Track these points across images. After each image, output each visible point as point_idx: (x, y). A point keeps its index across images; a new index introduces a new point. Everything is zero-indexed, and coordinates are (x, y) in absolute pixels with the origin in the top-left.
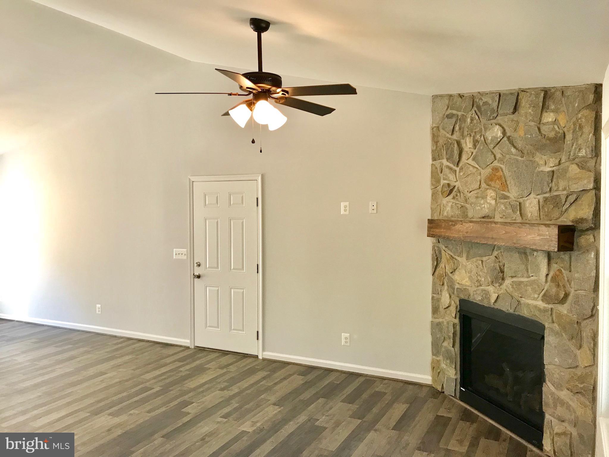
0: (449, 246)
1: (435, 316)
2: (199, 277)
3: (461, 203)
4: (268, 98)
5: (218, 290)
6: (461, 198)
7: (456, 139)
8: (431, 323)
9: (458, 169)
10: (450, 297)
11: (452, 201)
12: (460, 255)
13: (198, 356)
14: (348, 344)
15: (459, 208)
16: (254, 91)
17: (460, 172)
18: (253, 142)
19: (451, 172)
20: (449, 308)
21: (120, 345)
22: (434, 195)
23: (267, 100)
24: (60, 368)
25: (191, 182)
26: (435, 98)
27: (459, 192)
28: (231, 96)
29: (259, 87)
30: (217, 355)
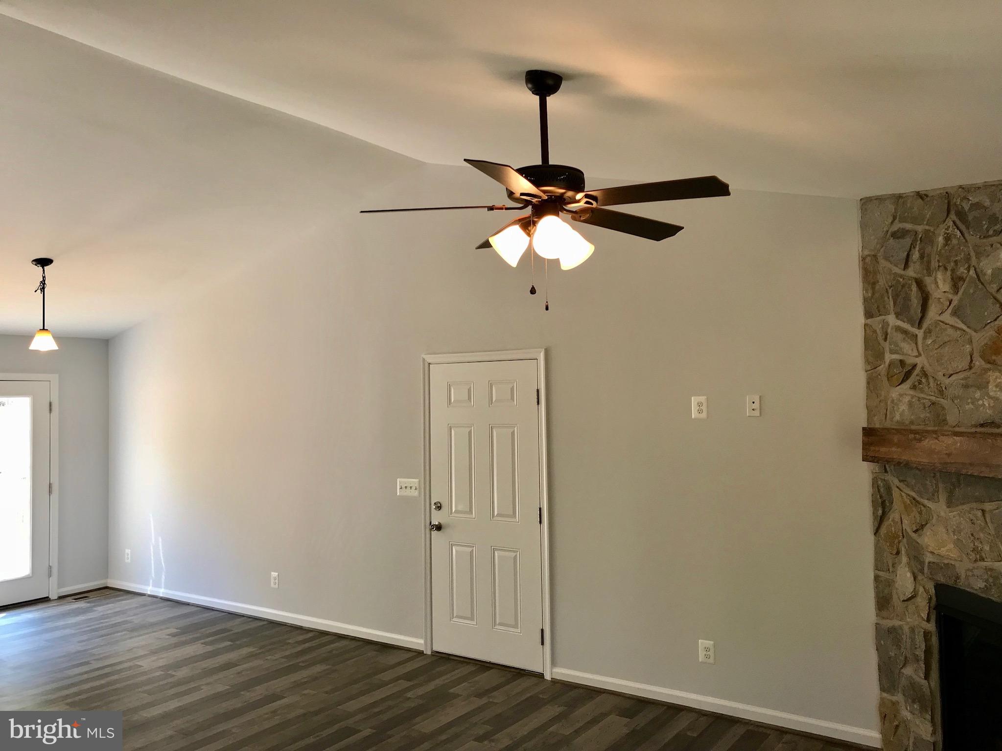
0: (909, 479)
1: (884, 613)
2: (439, 528)
3: (928, 397)
4: (560, 212)
5: (472, 552)
6: (929, 388)
7: (914, 275)
8: (876, 628)
9: (920, 333)
10: (915, 578)
11: (912, 392)
12: (933, 497)
13: (438, 669)
14: (711, 660)
15: (926, 406)
16: (535, 200)
17: (925, 338)
18: (533, 291)
19: (907, 338)
20: (913, 600)
21: (307, 645)
22: (872, 383)
23: (558, 215)
24: (208, 684)
25: (427, 365)
26: (866, 203)
27: (925, 375)
28: (492, 211)
29: (544, 192)
30: (471, 668)
